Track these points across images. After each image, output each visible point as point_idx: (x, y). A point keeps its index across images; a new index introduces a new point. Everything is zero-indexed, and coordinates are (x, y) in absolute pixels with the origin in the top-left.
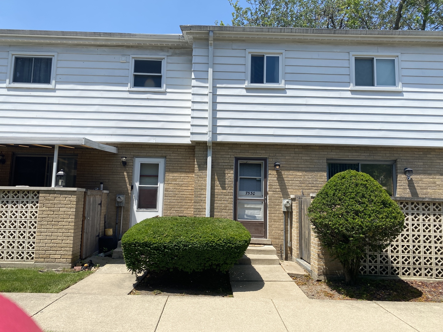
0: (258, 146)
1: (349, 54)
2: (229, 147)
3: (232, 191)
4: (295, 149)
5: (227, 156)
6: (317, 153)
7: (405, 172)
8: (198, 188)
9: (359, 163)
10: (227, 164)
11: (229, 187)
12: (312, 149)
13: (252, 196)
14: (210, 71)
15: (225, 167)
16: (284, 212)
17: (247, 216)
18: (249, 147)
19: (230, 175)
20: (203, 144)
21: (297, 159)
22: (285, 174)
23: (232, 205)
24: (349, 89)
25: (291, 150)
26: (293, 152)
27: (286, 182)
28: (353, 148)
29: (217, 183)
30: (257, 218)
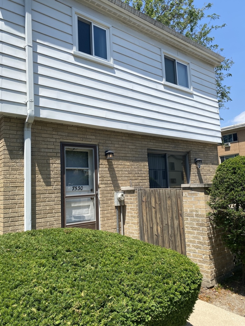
0: (88, 130)
1: (161, 50)
2: (53, 128)
3: (59, 187)
4: (122, 136)
5: (51, 140)
6: (140, 142)
7: (196, 162)
8: (10, 186)
9: (166, 154)
10: (51, 151)
11: (55, 182)
12: (136, 138)
13: (80, 191)
14: (28, 17)
15: (49, 154)
16: (116, 207)
17: (75, 217)
18: (78, 130)
19: (55, 166)
21: (125, 148)
22: (115, 163)
23: (60, 206)
24: (162, 83)
25: (119, 137)
26: (121, 140)
27: (116, 172)
28: (165, 140)
29: (39, 177)
30: (86, 219)
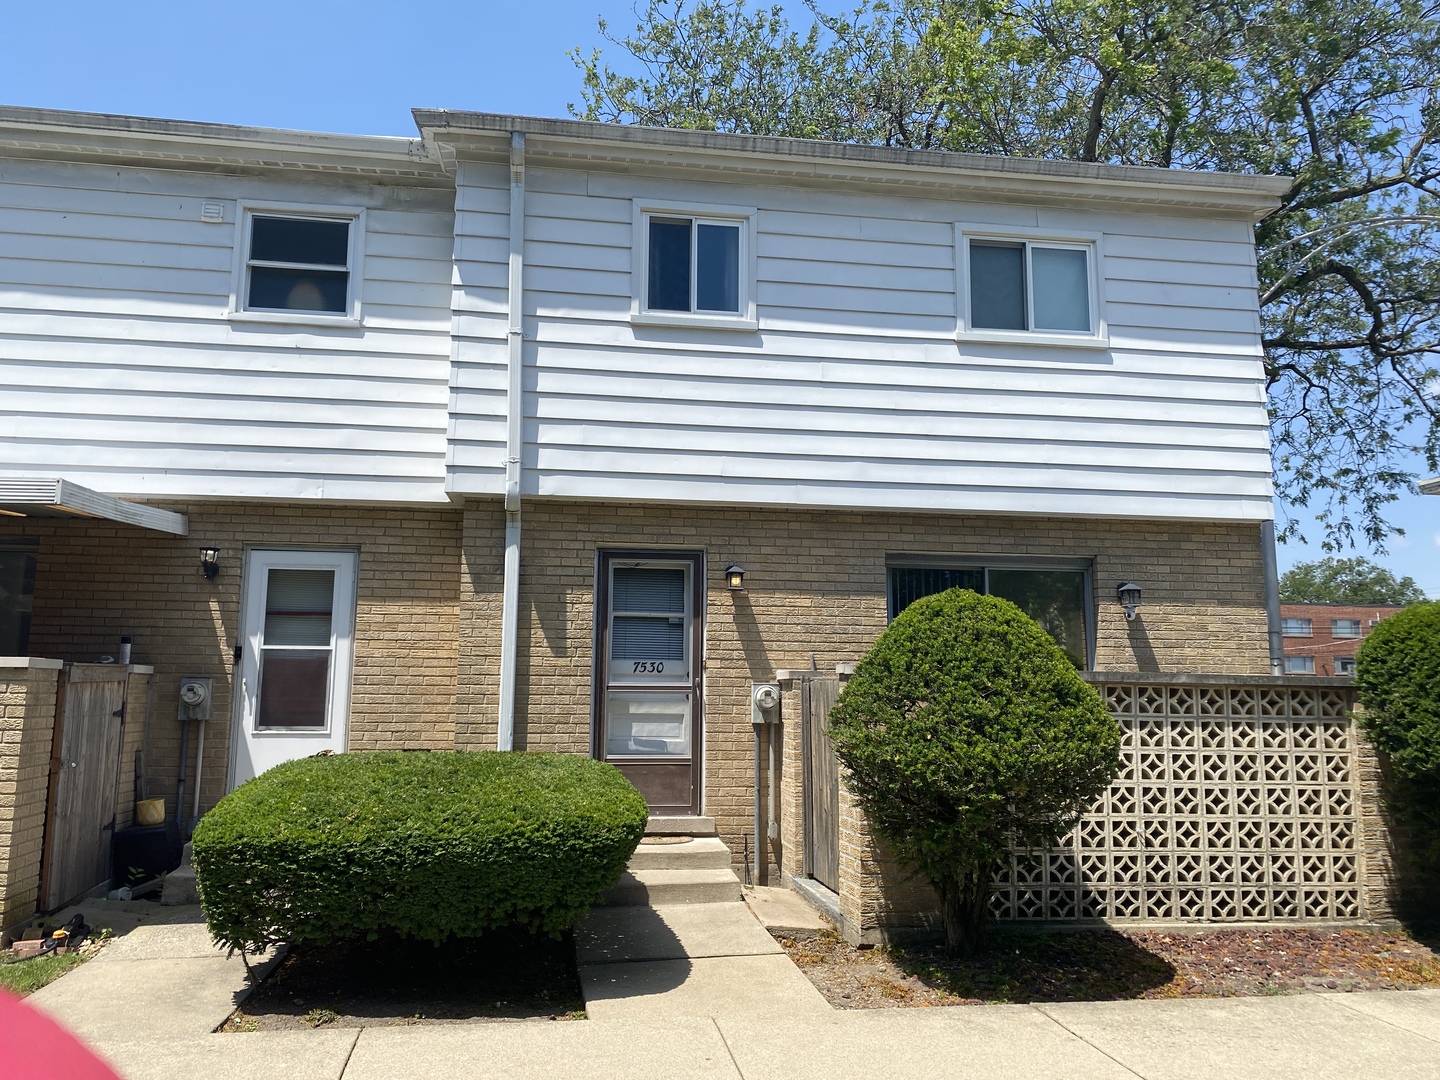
0: (674, 512)
1: (953, 229)
2: (578, 515)
3: (590, 661)
4: (789, 522)
5: (573, 545)
6: (858, 536)
7: (1121, 596)
8: (473, 653)
9: (983, 568)
10: (570, 571)
11: (576, 648)
12: (842, 523)
13: (655, 676)
14: (515, 262)
15: (564, 580)
16: (756, 726)
17: (638, 742)
18: (644, 516)
19: (581, 608)
20: (492, 505)
21: (797, 555)
22: (758, 600)
23: (588, 709)
24: (953, 336)
25: (777, 525)
26: (785, 534)
27: (761, 627)
28: (966, 523)
29: (538, 634)
30: (670, 749)
